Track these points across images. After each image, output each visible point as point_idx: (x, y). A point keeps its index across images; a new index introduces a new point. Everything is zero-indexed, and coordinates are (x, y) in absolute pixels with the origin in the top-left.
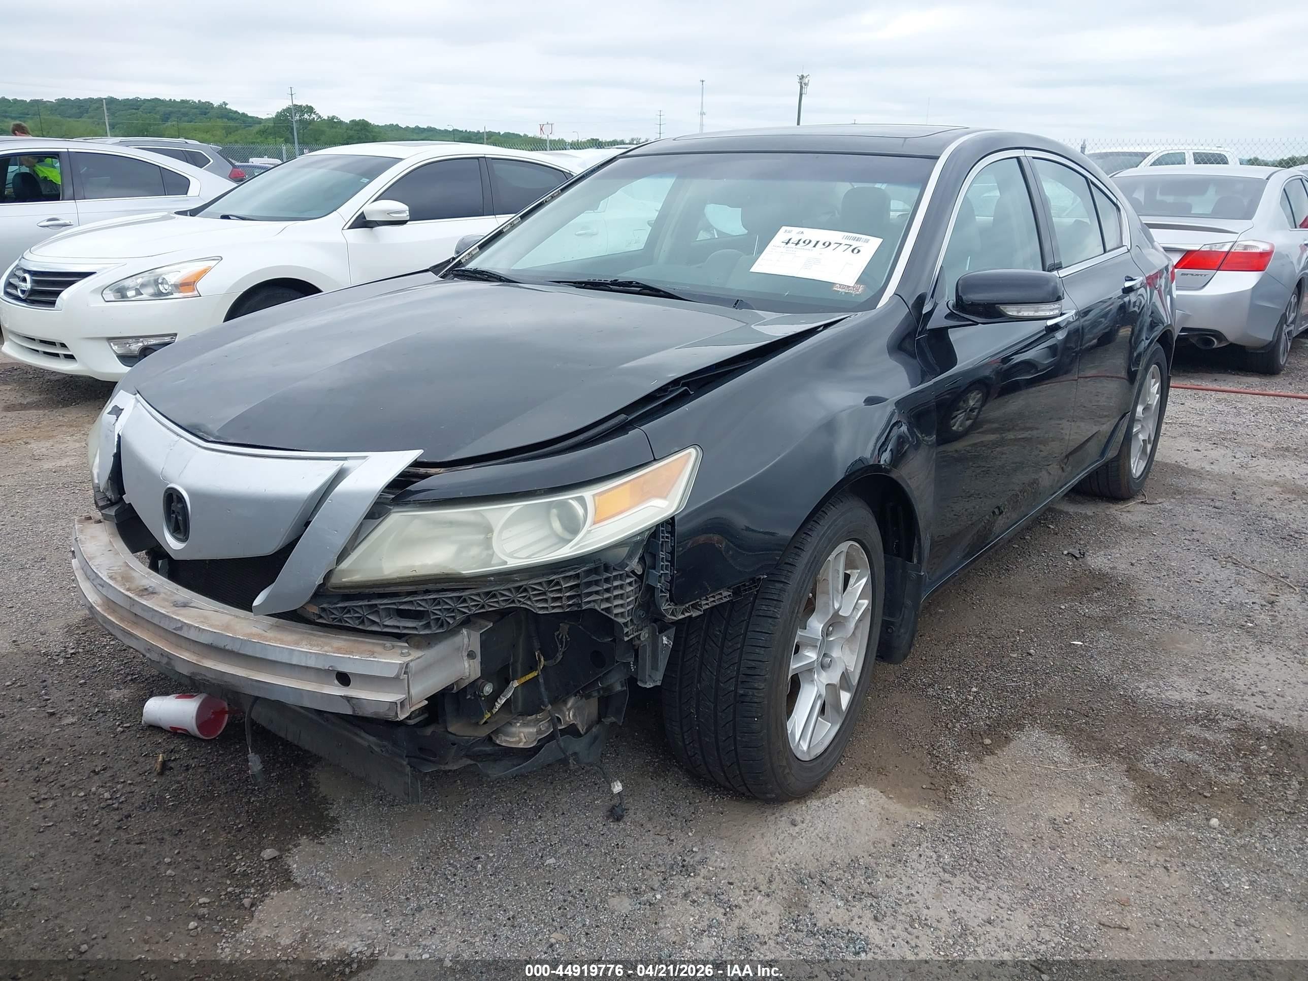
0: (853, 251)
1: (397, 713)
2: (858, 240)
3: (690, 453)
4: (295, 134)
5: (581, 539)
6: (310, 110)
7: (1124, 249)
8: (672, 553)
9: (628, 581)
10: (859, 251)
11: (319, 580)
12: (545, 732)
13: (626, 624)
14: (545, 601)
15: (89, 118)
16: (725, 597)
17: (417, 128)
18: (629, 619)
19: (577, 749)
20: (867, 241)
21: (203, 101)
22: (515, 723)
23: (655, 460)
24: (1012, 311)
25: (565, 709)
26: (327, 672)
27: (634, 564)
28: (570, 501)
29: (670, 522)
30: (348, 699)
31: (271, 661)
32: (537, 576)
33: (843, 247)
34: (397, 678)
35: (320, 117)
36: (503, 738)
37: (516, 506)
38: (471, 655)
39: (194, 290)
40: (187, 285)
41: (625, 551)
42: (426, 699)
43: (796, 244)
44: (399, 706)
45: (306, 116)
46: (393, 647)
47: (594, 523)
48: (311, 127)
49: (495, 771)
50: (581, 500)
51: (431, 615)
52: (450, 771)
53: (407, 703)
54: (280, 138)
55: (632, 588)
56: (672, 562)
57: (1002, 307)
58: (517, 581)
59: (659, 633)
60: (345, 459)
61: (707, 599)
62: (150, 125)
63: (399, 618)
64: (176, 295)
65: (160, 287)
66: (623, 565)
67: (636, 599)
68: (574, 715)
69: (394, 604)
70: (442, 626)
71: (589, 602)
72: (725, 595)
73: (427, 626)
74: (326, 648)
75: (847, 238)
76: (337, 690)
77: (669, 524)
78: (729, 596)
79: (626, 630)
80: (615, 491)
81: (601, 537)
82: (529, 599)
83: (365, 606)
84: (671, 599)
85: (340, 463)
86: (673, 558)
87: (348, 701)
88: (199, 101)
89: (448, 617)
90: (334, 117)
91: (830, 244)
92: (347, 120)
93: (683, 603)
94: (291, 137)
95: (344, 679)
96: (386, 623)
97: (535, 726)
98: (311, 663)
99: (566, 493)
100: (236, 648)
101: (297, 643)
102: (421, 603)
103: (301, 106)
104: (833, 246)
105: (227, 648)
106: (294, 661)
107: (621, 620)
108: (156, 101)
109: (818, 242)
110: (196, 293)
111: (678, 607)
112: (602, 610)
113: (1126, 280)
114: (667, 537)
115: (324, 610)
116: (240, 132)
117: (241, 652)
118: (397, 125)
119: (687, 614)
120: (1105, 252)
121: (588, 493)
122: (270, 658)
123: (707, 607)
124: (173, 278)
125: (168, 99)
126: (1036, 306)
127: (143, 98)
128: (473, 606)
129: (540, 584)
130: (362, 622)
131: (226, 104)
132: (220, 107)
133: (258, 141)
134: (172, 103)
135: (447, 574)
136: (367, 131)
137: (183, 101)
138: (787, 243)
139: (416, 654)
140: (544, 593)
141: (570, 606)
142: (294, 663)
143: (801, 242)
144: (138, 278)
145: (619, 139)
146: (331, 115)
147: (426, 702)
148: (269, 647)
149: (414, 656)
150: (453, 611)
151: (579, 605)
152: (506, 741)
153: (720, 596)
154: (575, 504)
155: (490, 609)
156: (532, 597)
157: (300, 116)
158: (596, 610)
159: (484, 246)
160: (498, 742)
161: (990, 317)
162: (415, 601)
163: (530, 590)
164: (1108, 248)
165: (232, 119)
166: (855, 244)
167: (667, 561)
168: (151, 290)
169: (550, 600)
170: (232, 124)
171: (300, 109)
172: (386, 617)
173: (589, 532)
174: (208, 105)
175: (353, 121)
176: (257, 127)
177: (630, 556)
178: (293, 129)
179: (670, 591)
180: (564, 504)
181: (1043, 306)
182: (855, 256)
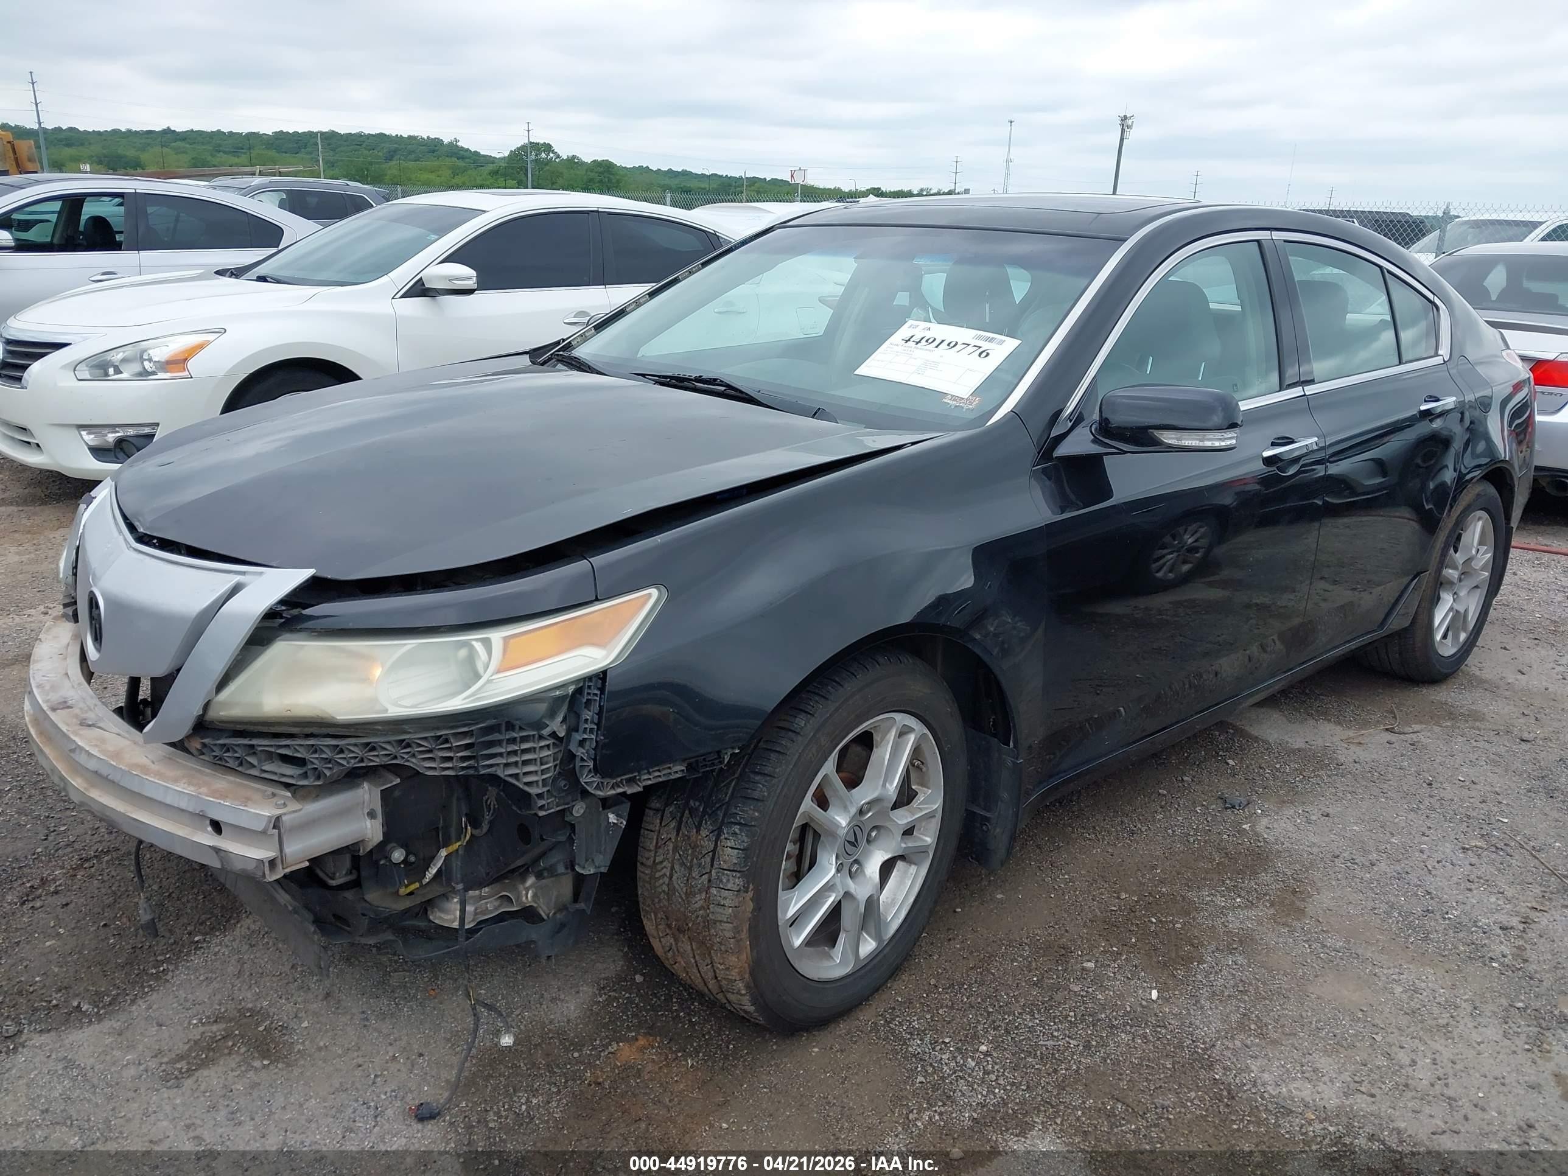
0: (980, 355)
1: (264, 873)
2: (991, 340)
3: (650, 595)
4: (529, 175)
5: (480, 689)
6: (548, 148)
7: (1438, 360)
8: (600, 714)
9: (543, 743)
10: (988, 354)
11: (197, 710)
12: (491, 912)
13: (540, 796)
14: (432, 759)
15: (307, 153)
16: (677, 772)
17: (670, 171)
18: (545, 789)
19: (534, 936)
20: (1001, 342)
21: (432, 137)
22: (453, 898)
23: (597, 599)
24: (1169, 438)
25: (521, 887)
26: (202, 816)
27: (557, 725)
28: (474, 643)
29: (602, 676)
30: (217, 850)
31: (147, 797)
32: (426, 730)
33: (970, 349)
34: (264, 832)
35: (558, 156)
36: (439, 914)
37: (410, 644)
38: (372, 815)
39: (184, 370)
40: (178, 363)
41: (542, 707)
42: (308, 860)
43: (917, 343)
44: (267, 864)
45: (543, 155)
46: (274, 795)
47: (498, 672)
48: (548, 168)
49: (423, 952)
50: (487, 643)
51: (309, 763)
52: (366, 945)
53: (279, 862)
54: (513, 180)
55: (550, 753)
56: (598, 725)
57: (1157, 433)
58: (410, 733)
59: (604, 809)
60: (244, 573)
61: (649, 773)
62: (371, 163)
63: (280, 763)
64: (161, 375)
65: (146, 363)
66: (539, 725)
67: (555, 766)
68: (535, 896)
69: (271, 746)
70: (318, 778)
71: (491, 766)
72: (677, 770)
73: (305, 776)
74: (204, 790)
75: (979, 338)
76: (207, 838)
77: (600, 679)
78: (683, 771)
79: (541, 803)
80: (532, 634)
81: (507, 688)
82: (414, 756)
83: (245, 745)
84: (596, 770)
85: (237, 579)
86: (600, 719)
87: (217, 853)
88: (428, 137)
89: (326, 768)
90: (574, 157)
91: (956, 344)
92: (588, 159)
93: (611, 777)
94: (524, 179)
95: (217, 826)
96: (263, 768)
97: (474, 904)
98: (183, 805)
99: (471, 632)
100: (116, 777)
101: (176, 780)
102: (298, 748)
103: (538, 144)
104: (958, 347)
105: (109, 777)
106: (168, 801)
107: (533, 791)
108: (382, 136)
109: (943, 341)
110: (186, 373)
111: (605, 781)
112: (506, 776)
113: (1425, 401)
114: (596, 695)
115: (204, 745)
116: (469, 172)
117: (121, 784)
118: (647, 167)
119: (620, 790)
120: (1400, 363)
121: (497, 636)
122: (146, 795)
123: (650, 782)
124: (160, 353)
125: (394, 135)
126: (1201, 433)
127: (367, 133)
128: (351, 758)
129: (425, 739)
130: (241, 764)
131: (457, 141)
132: (451, 143)
133: (488, 183)
134: (399, 139)
135: (322, 718)
136: (610, 173)
137: (410, 137)
138: (907, 341)
139: (294, 806)
140: (430, 751)
141: (463, 768)
142: (168, 802)
143: (923, 341)
144: (119, 352)
145: (906, 189)
146: (571, 155)
147: (307, 864)
148: (147, 782)
149: (293, 810)
150: (330, 762)
151: (476, 768)
152: (440, 918)
153: (669, 771)
154: (478, 646)
155: (371, 764)
156: (416, 754)
157: (537, 155)
158: (499, 777)
159: (602, 325)
160: (431, 918)
161: (1142, 445)
162: (292, 745)
163: (413, 745)
164: (1404, 359)
165: (463, 158)
166: (985, 345)
167: (592, 722)
168: (136, 368)
169: (438, 760)
170: (461, 164)
171: (535, 147)
172: (265, 761)
173: (489, 681)
174: (438, 142)
175: (594, 161)
176: (491, 167)
177: (552, 713)
178: (527, 170)
179: (595, 760)
180: (467, 644)
181: (1210, 435)
182: (983, 361)
